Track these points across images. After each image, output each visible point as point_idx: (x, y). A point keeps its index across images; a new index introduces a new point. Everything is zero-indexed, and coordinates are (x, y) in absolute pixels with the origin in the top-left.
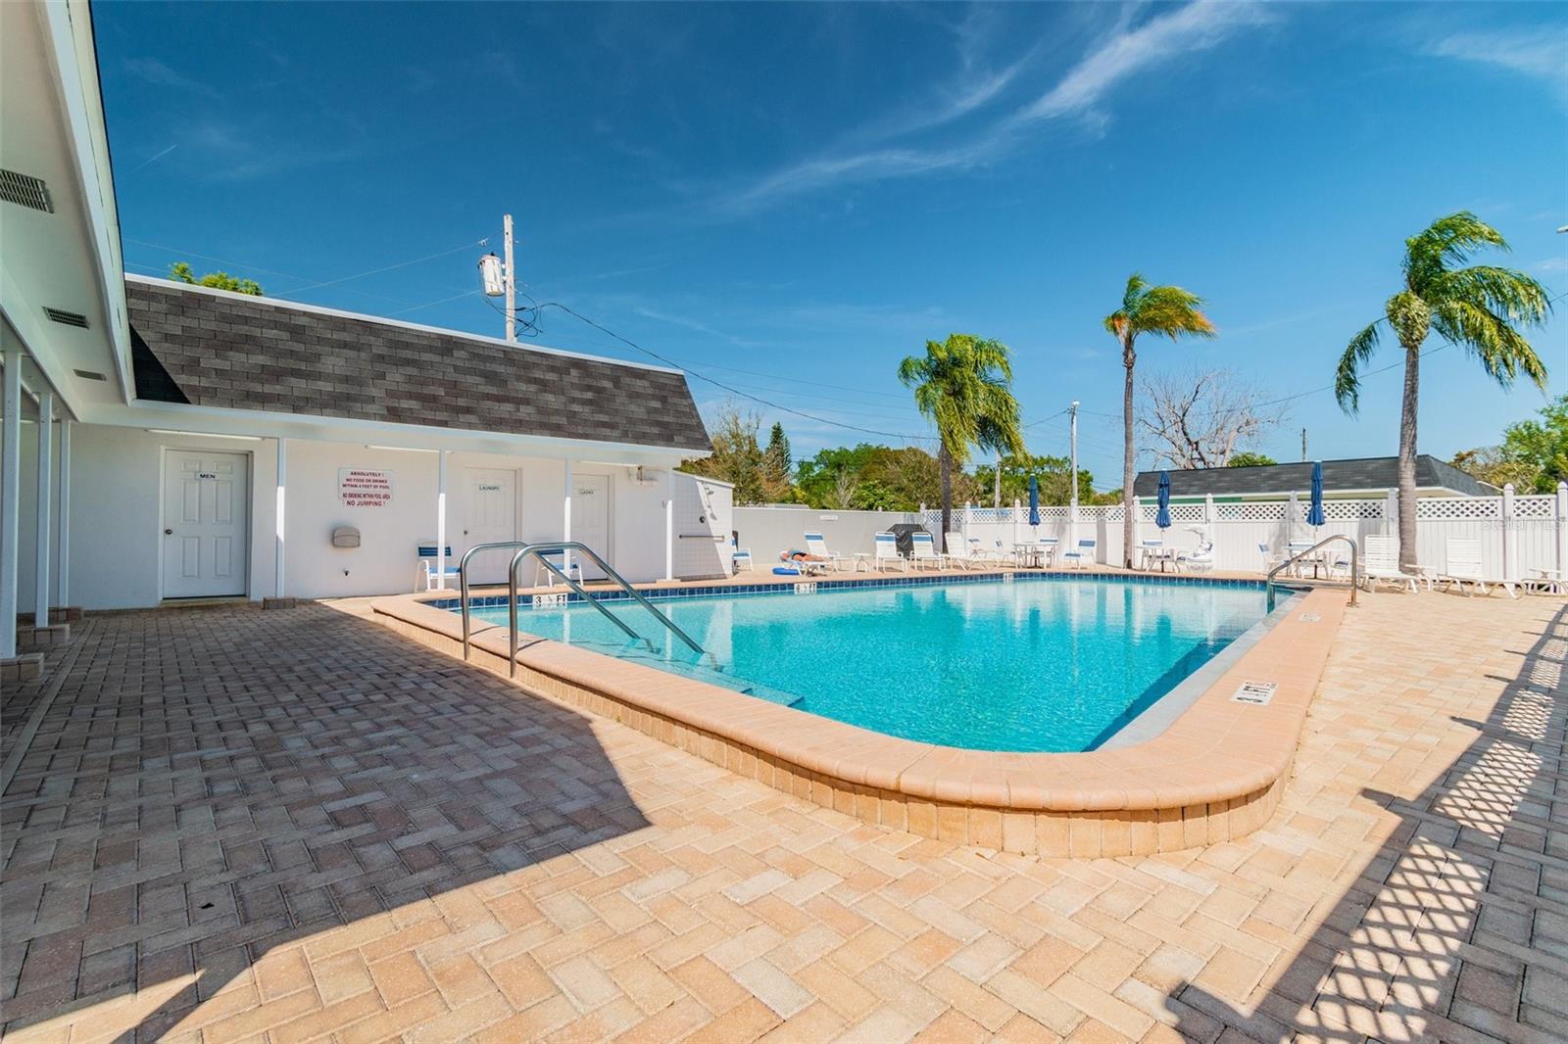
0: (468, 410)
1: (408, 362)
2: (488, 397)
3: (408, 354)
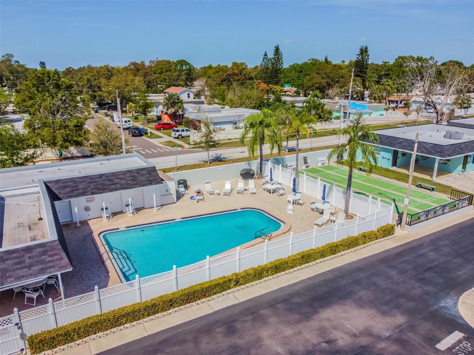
0: (106, 189)
1: (94, 182)
2: (110, 185)
3: (94, 180)
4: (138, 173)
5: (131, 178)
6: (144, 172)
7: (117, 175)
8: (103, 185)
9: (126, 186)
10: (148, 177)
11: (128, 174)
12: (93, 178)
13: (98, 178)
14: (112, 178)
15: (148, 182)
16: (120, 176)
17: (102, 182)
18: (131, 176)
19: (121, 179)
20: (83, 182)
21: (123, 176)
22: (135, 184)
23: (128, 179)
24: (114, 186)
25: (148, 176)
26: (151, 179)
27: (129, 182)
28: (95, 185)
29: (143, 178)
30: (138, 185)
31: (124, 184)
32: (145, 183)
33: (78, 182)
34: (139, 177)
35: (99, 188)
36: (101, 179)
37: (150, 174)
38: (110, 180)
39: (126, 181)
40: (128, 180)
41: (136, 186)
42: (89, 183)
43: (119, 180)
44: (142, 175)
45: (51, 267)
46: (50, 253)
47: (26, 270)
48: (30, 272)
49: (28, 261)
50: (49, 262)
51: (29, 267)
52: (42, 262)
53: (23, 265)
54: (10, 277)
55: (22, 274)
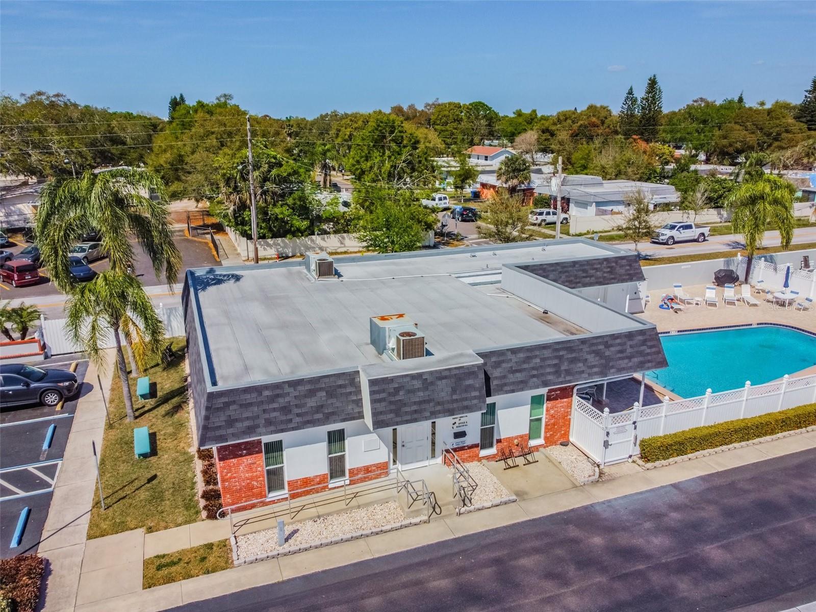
0: (579, 282)
1: (566, 272)
2: (584, 277)
3: (566, 269)
4: (616, 263)
5: (609, 270)
6: (624, 262)
7: (593, 265)
8: (576, 276)
9: (602, 280)
10: (628, 270)
11: (605, 263)
12: (565, 267)
13: (570, 266)
14: (586, 267)
15: (627, 277)
16: (595, 266)
17: (575, 273)
18: (609, 267)
19: (596, 269)
20: (553, 271)
21: (599, 266)
22: (613, 279)
23: (605, 270)
24: (588, 279)
25: (628, 268)
26: (631, 272)
27: (605, 275)
28: (566, 276)
29: (622, 271)
30: (616, 281)
31: (600, 278)
32: (624, 277)
33: (549, 271)
34: (618, 268)
35: (572, 281)
36: (574, 268)
37: (630, 265)
38: (585, 271)
39: (602, 273)
40: (604, 272)
41: (613, 281)
42: (560, 272)
43: (594, 271)
44: (622, 266)
45: (649, 361)
46: (649, 344)
47: (626, 361)
48: (630, 364)
49: (629, 350)
50: (648, 354)
51: (630, 358)
52: (641, 353)
53: (624, 355)
54: (612, 367)
55: (624, 366)
